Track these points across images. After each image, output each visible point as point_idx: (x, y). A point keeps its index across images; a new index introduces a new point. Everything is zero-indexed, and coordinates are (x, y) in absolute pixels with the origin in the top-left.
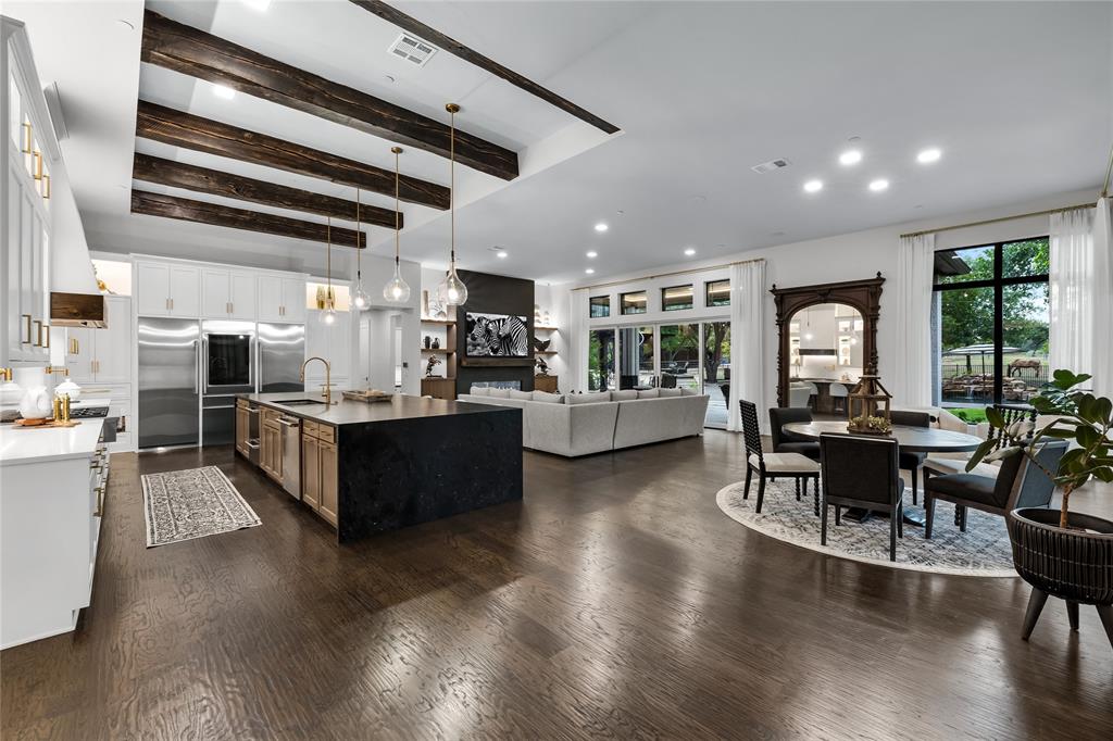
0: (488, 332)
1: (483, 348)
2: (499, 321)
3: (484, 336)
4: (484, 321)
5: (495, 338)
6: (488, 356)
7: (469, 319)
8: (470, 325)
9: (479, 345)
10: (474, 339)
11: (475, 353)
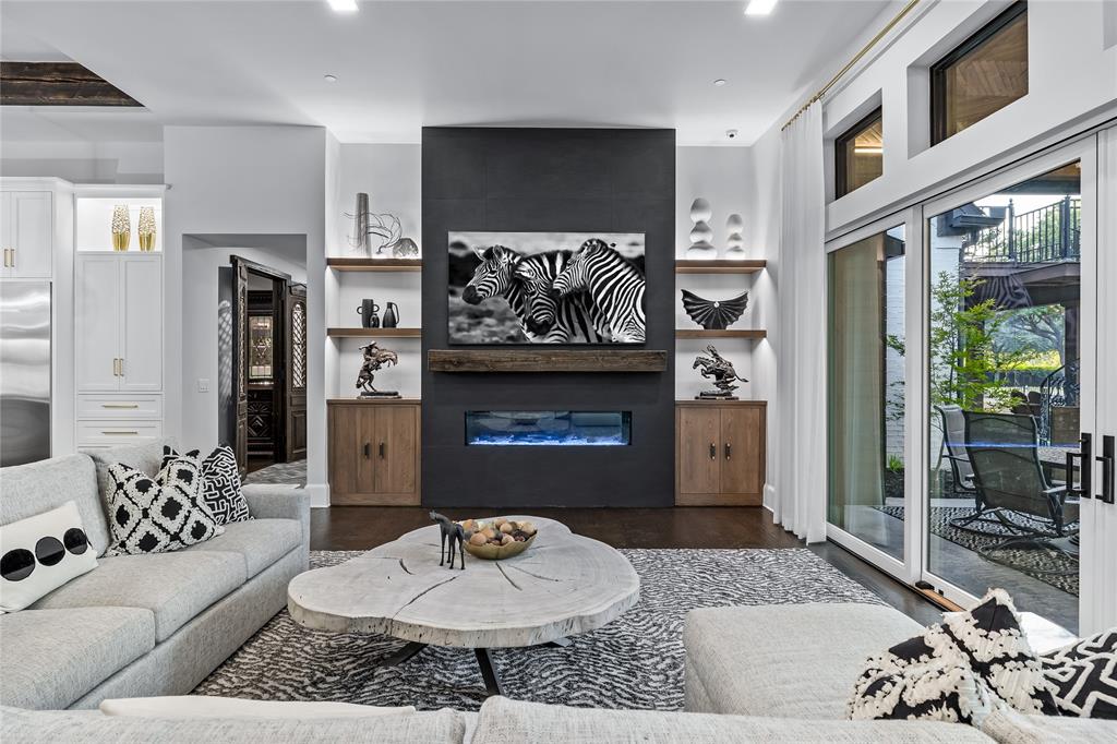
0: (518, 283)
1: (502, 320)
2: (552, 257)
3: (504, 293)
4: (505, 258)
5: (540, 297)
6: (516, 343)
7: (461, 253)
8: (461, 268)
9: (489, 314)
10: (472, 298)
11: (477, 335)
